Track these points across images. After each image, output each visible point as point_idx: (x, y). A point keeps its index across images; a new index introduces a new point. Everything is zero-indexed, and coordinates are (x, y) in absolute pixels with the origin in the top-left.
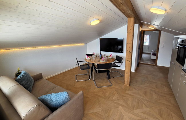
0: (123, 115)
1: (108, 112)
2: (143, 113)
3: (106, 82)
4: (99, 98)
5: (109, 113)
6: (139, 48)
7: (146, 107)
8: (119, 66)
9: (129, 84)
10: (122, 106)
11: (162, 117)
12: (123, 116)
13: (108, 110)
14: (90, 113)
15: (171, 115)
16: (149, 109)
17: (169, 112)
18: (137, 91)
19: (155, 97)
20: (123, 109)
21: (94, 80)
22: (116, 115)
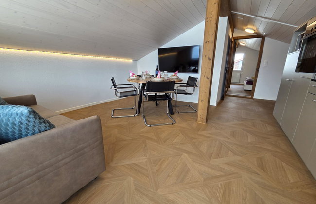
0: (189, 168)
1: (159, 163)
2: (228, 164)
3: (164, 119)
4: (147, 141)
5: (161, 165)
6: (226, 68)
7: (235, 154)
8: (191, 94)
9: (205, 120)
10: (188, 153)
11: (264, 171)
12: (189, 170)
13: (161, 159)
14: (123, 165)
15: (283, 167)
16: (239, 158)
17: (277, 162)
18: (219, 131)
19: (251, 139)
20: (191, 158)
21: (144, 116)
22: (175, 169)
